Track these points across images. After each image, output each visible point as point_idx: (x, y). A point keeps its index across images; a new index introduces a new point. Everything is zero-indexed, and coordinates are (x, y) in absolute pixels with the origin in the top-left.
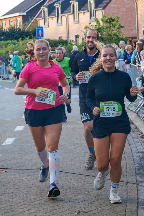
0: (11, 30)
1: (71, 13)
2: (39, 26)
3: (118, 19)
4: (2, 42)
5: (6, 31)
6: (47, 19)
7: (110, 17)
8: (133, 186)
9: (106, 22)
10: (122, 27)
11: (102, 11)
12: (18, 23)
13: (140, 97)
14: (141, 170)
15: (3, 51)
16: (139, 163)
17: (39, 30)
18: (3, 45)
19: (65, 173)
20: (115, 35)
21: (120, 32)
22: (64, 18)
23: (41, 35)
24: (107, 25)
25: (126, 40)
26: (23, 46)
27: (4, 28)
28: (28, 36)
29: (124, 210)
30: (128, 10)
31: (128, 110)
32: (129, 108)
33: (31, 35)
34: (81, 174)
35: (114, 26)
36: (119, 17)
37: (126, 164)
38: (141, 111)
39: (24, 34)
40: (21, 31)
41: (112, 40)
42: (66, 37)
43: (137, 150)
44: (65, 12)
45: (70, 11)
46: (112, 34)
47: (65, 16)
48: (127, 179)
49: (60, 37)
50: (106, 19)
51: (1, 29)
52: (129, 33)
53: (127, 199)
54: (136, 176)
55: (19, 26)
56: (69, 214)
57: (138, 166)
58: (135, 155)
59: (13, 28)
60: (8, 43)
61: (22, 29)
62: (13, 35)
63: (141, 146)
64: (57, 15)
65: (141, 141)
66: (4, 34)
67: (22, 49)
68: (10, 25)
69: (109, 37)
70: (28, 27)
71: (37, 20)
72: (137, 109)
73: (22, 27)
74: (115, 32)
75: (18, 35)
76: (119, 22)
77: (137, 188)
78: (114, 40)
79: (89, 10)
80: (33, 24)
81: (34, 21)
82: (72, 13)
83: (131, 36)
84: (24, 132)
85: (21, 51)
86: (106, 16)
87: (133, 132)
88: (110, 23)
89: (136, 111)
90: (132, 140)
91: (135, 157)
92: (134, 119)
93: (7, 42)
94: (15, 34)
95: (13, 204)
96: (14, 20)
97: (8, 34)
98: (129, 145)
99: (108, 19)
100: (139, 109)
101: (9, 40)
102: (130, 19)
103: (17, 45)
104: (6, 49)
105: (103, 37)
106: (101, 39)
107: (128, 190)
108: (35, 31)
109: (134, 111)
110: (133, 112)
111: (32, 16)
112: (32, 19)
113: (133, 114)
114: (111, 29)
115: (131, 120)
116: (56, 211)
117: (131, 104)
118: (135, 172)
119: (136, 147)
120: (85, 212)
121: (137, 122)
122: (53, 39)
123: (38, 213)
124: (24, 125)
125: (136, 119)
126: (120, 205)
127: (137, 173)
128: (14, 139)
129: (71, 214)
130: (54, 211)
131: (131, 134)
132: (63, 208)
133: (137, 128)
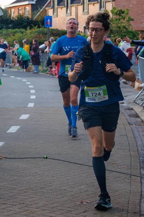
0: (19, 19)
1: (80, 4)
2: (47, 15)
3: (128, 12)
4: (10, 30)
5: (14, 19)
6: (57, 9)
7: (119, 9)
8: (136, 179)
9: (116, 14)
10: (131, 19)
11: (112, 3)
12: (27, 12)
15: (10, 39)
17: (48, 20)
18: (10, 33)
19: (69, 163)
20: (124, 27)
21: (129, 24)
22: (74, 9)
23: (49, 24)
24: (117, 17)
25: (135, 33)
26: (31, 35)
27: (12, 16)
28: (36, 26)
29: (127, 203)
30: (139, 3)
31: (134, 103)
32: (136, 101)
33: (39, 24)
34: (85, 164)
35: (123, 18)
36: (129, 9)
37: (131, 156)
39: (32, 22)
40: (29, 20)
41: (121, 33)
43: (142, 143)
44: (75, 2)
45: (79, 1)
46: (121, 26)
47: (75, 6)
48: (131, 171)
50: (116, 11)
51: (10, 17)
52: (139, 26)
53: (130, 191)
54: (140, 169)
55: (28, 14)
56: (71, 204)
58: (139, 148)
59: (22, 17)
60: (16, 32)
61: (30, 18)
62: (22, 24)
64: (66, 5)
66: (12, 22)
67: (30, 38)
68: (19, 14)
69: (118, 29)
70: (37, 16)
71: (46, 9)
73: (31, 15)
74: (124, 24)
75: (26, 23)
76: (128, 15)
77: (141, 181)
78: (123, 33)
79: (99, 1)
80: (42, 13)
81: (43, 10)
82: (82, 4)
83: (140, 29)
84: (29, 120)
85: (29, 40)
86: (116, 8)
87: (139, 125)
88: (120, 15)
89: (142, 104)
90: (138, 133)
92: (141, 112)
93: (15, 30)
94: (23, 23)
95: (16, 191)
96: (22, 8)
97: (16, 22)
98: (134, 138)
99: (117, 11)
101: (16, 28)
102: (140, 12)
103: (24, 34)
104: (14, 37)
105: (112, 29)
107: (132, 182)
108: (44, 20)
110: (139, 106)
111: (41, 5)
112: (41, 8)
113: (139, 108)
114: (121, 21)
115: (137, 113)
116: (58, 200)
117: (138, 97)
118: (139, 165)
119: (142, 141)
120: (87, 202)
121: (143, 115)
122: (62, 29)
123: (41, 201)
124: (29, 114)
125: (142, 112)
126: (123, 197)
127: (142, 166)
128: (18, 127)
129: (74, 204)
130: (57, 200)
131: (137, 128)
132: (66, 198)
133: (142, 121)
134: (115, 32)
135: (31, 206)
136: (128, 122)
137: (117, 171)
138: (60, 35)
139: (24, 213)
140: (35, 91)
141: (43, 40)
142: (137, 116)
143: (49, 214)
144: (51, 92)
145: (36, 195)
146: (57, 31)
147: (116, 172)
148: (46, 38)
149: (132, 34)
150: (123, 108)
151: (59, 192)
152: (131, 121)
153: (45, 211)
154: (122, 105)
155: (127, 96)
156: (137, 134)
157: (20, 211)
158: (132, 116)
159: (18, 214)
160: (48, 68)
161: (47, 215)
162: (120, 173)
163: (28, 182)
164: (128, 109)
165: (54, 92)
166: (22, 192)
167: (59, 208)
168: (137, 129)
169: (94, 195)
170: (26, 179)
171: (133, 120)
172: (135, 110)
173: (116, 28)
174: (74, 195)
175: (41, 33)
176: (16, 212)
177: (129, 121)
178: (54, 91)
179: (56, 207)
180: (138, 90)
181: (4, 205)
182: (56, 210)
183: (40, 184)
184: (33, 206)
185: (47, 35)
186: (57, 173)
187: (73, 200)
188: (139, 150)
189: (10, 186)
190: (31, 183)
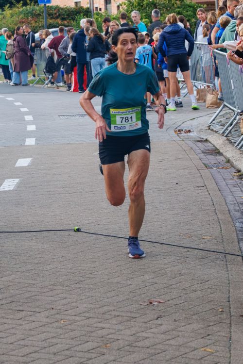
8: (235, 260)
13: (230, 109)
16: (241, 222)
26: (12, 19)
28: (20, 2)
29: (227, 300)
31: (209, 131)
32: (211, 128)
37: (219, 222)
38: (233, 133)
41: (173, 8)
42: (88, 3)
43: (234, 199)
48: (224, 247)
53: (229, 280)
54: (239, 243)
56: (133, 306)
57: (240, 225)
58: (232, 208)
63: (241, 193)
65: (239, 185)
67: (11, 24)
69: (167, 2)
72: (227, 129)
84: (32, 168)
87: (223, 168)
89: (223, 133)
90: (224, 182)
91: (233, 211)
92: (223, 146)
98: (220, 190)
100: (230, 129)
103: (1, 17)
105: (156, 3)
106: (153, 6)
107: (229, 266)
109: (221, 132)
110: (219, 135)
113: (219, 138)
115: (216, 148)
116: (110, 300)
117: (214, 120)
118: (236, 236)
119: (233, 195)
120: (159, 302)
121: (228, 151)
122: (65, 5)
123: (80, 303)
124: (31, 157)
125: (226, 145)
126: (218, 291)
127: (241, 237)
128: (17, 180)
129: (137, 306)
130: (107, 300)
131: (220, 172)
132: (122, 296)
133: (228, 161)
135: (66, 313)
136: (204, 164)
137: (200, 248)
138: (62, 16)
139: (57, 324)
140: (33, 116)
141: (34, 27)
142: (217, 152)
143: (99, 324)
144: (61, 117)
145: (71, 294)
146: (57, 9)
147: (198, 249)
148: (39, 23)
149: (191, 9)
150: (192, 140)
151: (108, 288)
152: (208, 162)
153: (91, 319)
154: (189, 134)
155: (194, 119)
156: (223, 184)
157: (49, 321)
158: (208, 153)
159: (46, 326)
160: (47, 76)
161: (95, 325)
162: (206, 252)
163: (53, 273)
164: (199, 141)
166: (45, 290)
167: (114, 313)
168: (221, 175)
169: (169, 290)
170: (48, 269)
171: (212, 159)
172: (212, 142)
174: (135, 292)
175: (29, 15)
176: (44, 323)
177: (205, 162)
178: (66, 116)
179: (108, 312)
180: (213, 107)
181: (21, 313)
182: (109, 317)
183: (73, 275)
184: (70, 311)
185: (41, 17)
186: (99, 255)
187: (134, 299)
188: (231, 210)
189: (23, 281)
190: (58, 274)
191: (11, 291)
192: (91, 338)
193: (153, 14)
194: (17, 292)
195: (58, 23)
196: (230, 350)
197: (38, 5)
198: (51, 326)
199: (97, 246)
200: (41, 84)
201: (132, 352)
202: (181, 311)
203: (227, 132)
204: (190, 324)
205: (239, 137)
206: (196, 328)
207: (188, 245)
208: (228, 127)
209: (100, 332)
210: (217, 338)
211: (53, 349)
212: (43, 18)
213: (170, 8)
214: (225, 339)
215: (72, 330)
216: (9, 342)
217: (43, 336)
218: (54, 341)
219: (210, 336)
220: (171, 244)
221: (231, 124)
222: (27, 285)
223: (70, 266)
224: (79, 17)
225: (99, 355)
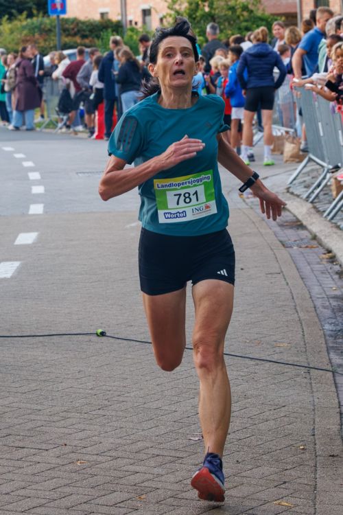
8: (323, 377)
13: (318, 164)
14: (339, 338)
16: (332, 323)
20: (245, 8)
23: (59, 9)
26: (12, 36)
28: (22, 12)
29: (311, 433)
31: (288, 194)
32: (291, 190)
33: (31, 8)
37: (301, 323)
38: (321, 197)
39: (12, 5)
41: (238, 21)
42: (118, 14)
43: (322, 291)
46: (236, 5)
48: (307, 359)
49: (102, 15)
52: (278, 4)
53: (314, 406)
54: (328, 353)
56: (178, 441)
57: (331, 328)
58: (318, 303)
63: (332, 282)
65: (330, 271)
67: (10, 43)
69: (230, 13)
72: (313, 192)
77: (335, 380)
78: (242, 22)
83: (282, 11)
84: (39, 247)
87: (307, 247)
89: (308, 197)
90: (309, 267)
91: (320, 308)
92: (307, 216)
98: (302, 279)
100: (317, 191)
105: (215, 14)
106: (210, 18)
107: (313, 385)
109: (305, 196)
110: (302, 201)
113: (301, 205)
115: (297, 218)
116: (146, 433)
117: (295, 179)
118: (324, 342)
119: (321, 286)
121: (313, 223)
122: (86, 17)
123: (104, 437)
124: (37, 231)
125: (312, 215)
126: (299, 420)
127: (331, 345)
128: (17, 264)
129: (184, 441)
130: (142, 433)
131: (303, 253)
132: (163, 427)
133: (315, 238)
134: (222, 21)
135: (84, 450)
136: (281, 242)
137: (273, 360)
138: (83, 33)
139: (71, 466)
140: (41, 174)
141: (42, 47)
142: (298, 225)
143: (130, 466)
144: (80, 175)
145: (91, 424)
146: (75, 23)
147: (270, 361)
148: (49, 42)
149: (264, 23)
151: (144, 416)
152: (286, 239)
153: (119, 459)
155: (267, 178)
156: (306, 270)
157: (61, 463)
158: (287, 225)
159: (56, 469)
160: (61, 117)
161: (125, 468)
162: (282, 365)
163: (66, 395)
165: (86, 175)
166: (55, 418)
167: (152, 451)
168: (304, 257)
170: (60, 388)
171: (291, 235)
172: (292, 211)
173: (224, 11)
174: (181, 421)
175: (36, 30)
176: (53, 466)
177: (282, 239)
178: (88, 173)
179: (143, 450)
180: (293, 161)
181: (21, 450)
182: (145, 457)
183: (95, 397)
184: (89, 449)
185: (52, 34)
186: (132, 369)
187: (180, 431)
188: (317, 307)
189: (24, 405)
190: (73, 396)
191: (8, 420)
192: (119, 486)
193: (208, 29)
194: (16, 421)
195: (76, 42)
196: (315, 504)
197: (49, 16)
198: (63, 468)
199: (130, 356)
200: (52, 128)
201: (178, 506)
202: (246, 448)
203: (313, 196)
204: (258, 467)
205: (330, 203)
206: (267, 473)
207: (257, 356)
208: (315, 189)
209: (132, 477)
210: (296, 486)
211: (66, 502)
212: (55, 36)
213: (234, 21)
214: (308, 488)
215: (93, 476)
216: (4, 492)
217: (52, 484)
218: (67, 490)
219: (287, 484)
220: (233, 353)
221: (319, 185)
222: (29, 411)
223: (90, 385)
224: (105, 34)
225: (131, 510)
